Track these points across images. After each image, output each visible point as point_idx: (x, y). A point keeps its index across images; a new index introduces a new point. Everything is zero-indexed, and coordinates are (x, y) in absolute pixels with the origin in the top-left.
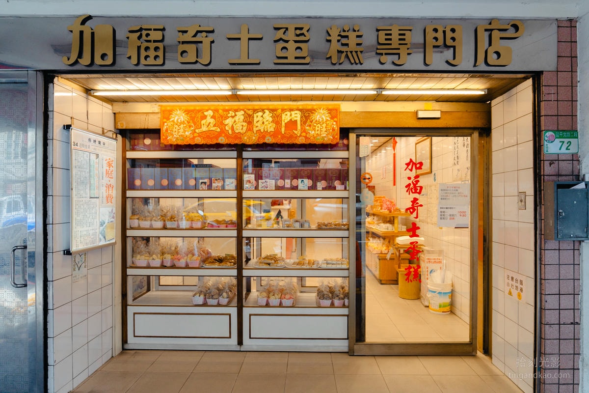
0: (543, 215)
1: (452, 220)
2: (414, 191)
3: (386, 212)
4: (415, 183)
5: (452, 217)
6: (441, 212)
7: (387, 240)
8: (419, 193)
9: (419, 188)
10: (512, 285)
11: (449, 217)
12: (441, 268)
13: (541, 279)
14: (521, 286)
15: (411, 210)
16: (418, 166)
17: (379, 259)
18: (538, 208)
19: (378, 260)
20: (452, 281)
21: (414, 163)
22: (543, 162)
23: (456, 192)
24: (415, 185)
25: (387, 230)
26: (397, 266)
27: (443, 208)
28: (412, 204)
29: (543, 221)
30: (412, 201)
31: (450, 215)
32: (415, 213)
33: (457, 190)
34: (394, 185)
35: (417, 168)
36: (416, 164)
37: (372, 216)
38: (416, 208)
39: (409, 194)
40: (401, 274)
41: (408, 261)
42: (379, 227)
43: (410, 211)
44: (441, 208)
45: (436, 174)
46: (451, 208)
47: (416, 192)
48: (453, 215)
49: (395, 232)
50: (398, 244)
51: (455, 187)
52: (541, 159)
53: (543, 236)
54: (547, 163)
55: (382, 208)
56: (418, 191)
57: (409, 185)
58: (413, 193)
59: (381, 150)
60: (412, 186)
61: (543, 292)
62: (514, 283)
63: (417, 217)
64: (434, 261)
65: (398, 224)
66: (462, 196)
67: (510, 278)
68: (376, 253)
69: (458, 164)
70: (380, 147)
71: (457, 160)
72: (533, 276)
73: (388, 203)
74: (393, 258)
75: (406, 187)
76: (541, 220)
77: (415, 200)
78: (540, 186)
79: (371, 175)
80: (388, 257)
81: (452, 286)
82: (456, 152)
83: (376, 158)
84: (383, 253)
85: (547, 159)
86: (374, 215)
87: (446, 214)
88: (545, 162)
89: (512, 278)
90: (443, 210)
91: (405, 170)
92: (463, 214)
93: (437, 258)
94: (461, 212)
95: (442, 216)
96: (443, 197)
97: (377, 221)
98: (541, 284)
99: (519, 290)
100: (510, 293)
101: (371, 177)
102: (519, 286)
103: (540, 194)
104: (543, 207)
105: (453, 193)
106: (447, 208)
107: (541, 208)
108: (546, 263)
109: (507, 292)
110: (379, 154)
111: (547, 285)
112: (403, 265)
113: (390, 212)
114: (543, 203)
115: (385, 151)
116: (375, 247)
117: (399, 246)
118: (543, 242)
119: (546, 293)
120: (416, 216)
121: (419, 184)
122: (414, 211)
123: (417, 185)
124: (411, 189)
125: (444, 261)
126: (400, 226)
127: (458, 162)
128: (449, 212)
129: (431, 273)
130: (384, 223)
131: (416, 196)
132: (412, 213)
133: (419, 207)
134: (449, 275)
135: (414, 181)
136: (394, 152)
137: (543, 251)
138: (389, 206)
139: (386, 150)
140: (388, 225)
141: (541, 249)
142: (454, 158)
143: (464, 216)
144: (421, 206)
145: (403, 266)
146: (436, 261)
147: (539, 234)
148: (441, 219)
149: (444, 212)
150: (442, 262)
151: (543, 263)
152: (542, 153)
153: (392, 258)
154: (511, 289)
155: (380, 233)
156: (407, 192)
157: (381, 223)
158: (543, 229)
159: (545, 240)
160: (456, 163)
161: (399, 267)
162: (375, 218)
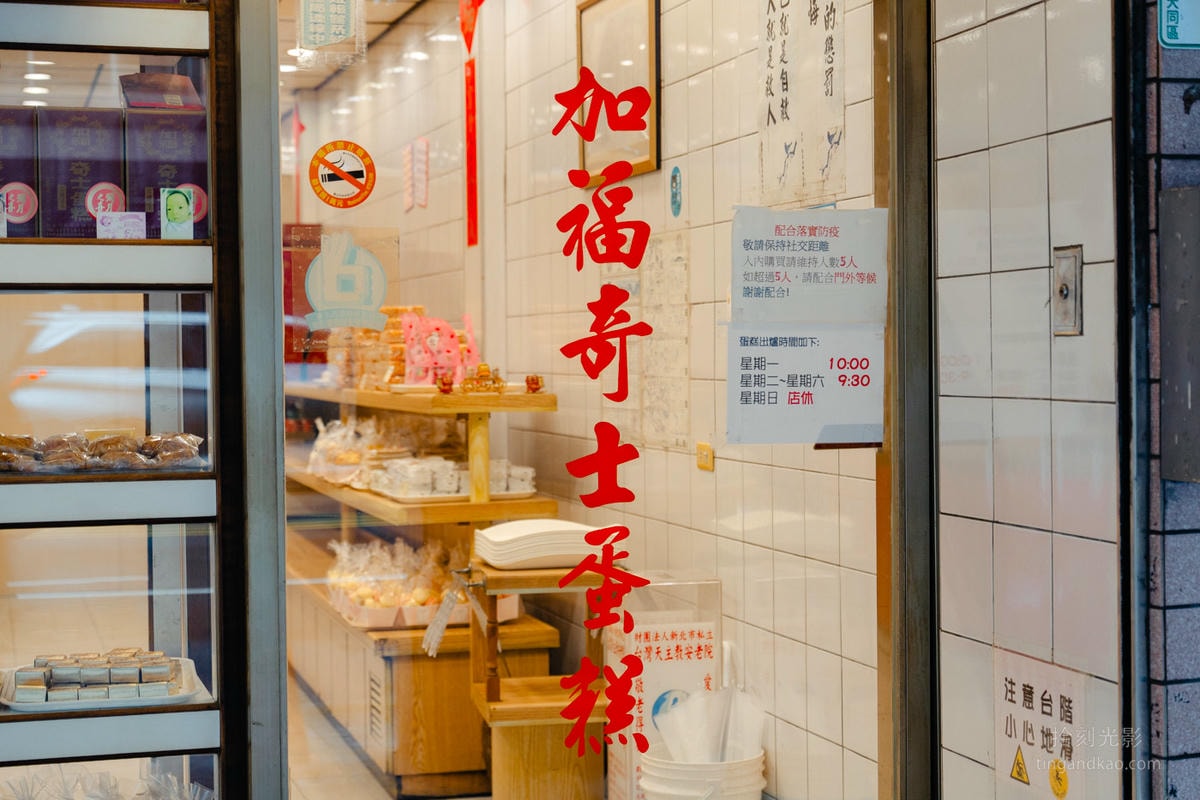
0: (1155, 359)
1: (801, 408)
2: (602, 250)
3: (428, 388)
4: (609, 204)
5: (801, 389)
6: (746, 363)
7: (433, 551)
8: (633, 260)
9: (629, 233)
10: (1028, 729)
11: (784, 390)
12: (708, 680)
13: (1149, 682)
14: (1066, 728)
15: (592, 355)
16: (624, 108)
17: (388, 659)
18: (1134, 320)
19: (382, 662)
20: (763, 748)
21: (602, 95)
22: (1153, 87)
23: (820, 255)
24: (607, 215)
25: (427, 495)
26: (482, 687)
27: (753, 341)
28: (592, 318)
29: (1155, 388)
30: (592, 307)
31: (791, 380)
32: (611, 371)
33: (824, 246)
34: (472, 240)
35: (617, 123)
36: (612, 102)
37: (352, 422)
38: (615, 342)
39: (580, 265)
40: (506, 731)
41: (544, 661)
42: (384, 477)
43: (585, 361)
44: (744, 341)
45: (683, 177)
46: (793, 341)
47: (613, 256)
48: (806, 380)
49: (474, 500)
50: (486, 565)
51: (813, 230)
52: (1145, 70)
53: (1154, 464)
54: (1172, 95)
55: (400, 374)
56: (625, 249)
57: (580, 213)
58: (598, 258)
59: (400, 46)
60: (593, 219)
61: (1159, 747)
62: (1035, 718)
63: (620, 395)
64: (673, 645)
65: (492, 455)
66: (849, 277)
67: (1019, 696)
68: (367, 624)
69: (785, 116)
70: (394, 24)
71: (779, 95)
72: (1114, 671)
73: (435, 342)
74: (459, 646)
75: (563, 225)
76: (1150, 382)
77: (612, 297)
78: (1143, 214)
79: (365, 155)
80: (431, 643)
81: (765, 774)
82: (777, 53)
83: (374, 92)
84: (409, 622)
85: (1173, 75)
86: (363, 412)
87: (769, 371)
88: (1166, 88)
89: (1028, 692)
90: (753, 352)
91: (556, 131)
92: (852, 371)
93: (687, 627)
94: (843, 363)
95: (752, 386)
96: (753, 284)
97: (380, 446)
98: (1149, 706)
99: (1057, 747)
100: (1019, 773)
101: (371, 168)
102: (1059, 728)
103: (1144, 252)
104: (1155, 314)
105: (802, 263)
106: (774, 342)
107: (1145, 323)
108: (1170, 602)
109: (1005, 766)
110: (388, 71)
111: (1175, 708)
112: (514, 681)
113: (446, 389)
114: (1155, 300)
115: (421, 56)
116: (364, 591)
117: (490, 574)
118: (1156, 496)
119: (1174, 752)
120: (614, 389)
121: (631, 212)
122: (603, 361)
123: (619, 219)
124: (591, 237)
125: (726, 644)
126: (501, 468)
127: (784, 104)
128: (786, 362)
129: (657, 708)
130: (415, 455)
131: (617, 274)
132: (593, 371)
133: (630, 338)
134: (750, 715)
135: (602, 195)
136: (465, 57)
137: (1156, 540)
138: (442, 359)
139: (425, 45)
140: (438, 464)
141: (1147, 532)
142: (769, 81)
143: (857, 381)
144: (643, 329)
145: (512, 689)
146: (684, 645)
147: (1139, 456)
148: (745, 398)
149: (760, 363)
150: (715, 651)
151: (1157, 600)
152: (1151, 42)
153: (451, 646)
154: (1024, 746)
155: (392, 514)
156: (567, 251)
157: (399, 455)
158: (1155, 433)
159: (1164, 482)
160: (777, 112)
161: (493, 695)
162: (369, 428)
